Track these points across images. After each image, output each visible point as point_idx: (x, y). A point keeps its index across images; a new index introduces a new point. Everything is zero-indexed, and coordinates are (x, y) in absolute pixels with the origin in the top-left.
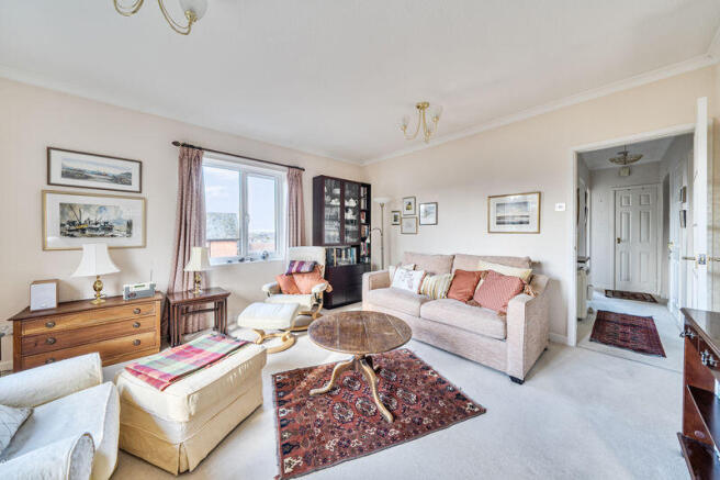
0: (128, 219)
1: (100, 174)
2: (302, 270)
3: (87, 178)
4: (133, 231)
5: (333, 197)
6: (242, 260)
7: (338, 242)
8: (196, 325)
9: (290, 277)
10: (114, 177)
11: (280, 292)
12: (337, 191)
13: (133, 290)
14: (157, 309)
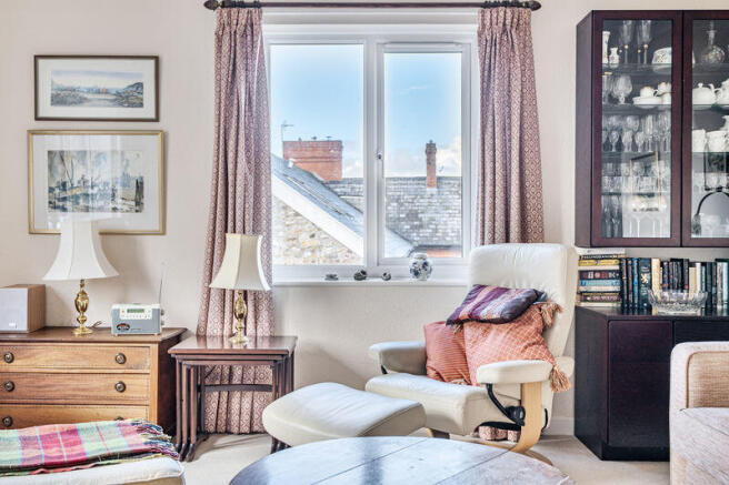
0: (137, 176)
1: (99, 92)
2: (484, 314)
3: (81, 101)
4: (145, 200)
5: (646, 78)
6: (361, 276)
7: (665, 233)
8: (246, 418)
9: (455, 328)
10: (118, 94)
11: (422, 371)
12: (664, 57)
13: (125, 317)
14: (150, 360)
